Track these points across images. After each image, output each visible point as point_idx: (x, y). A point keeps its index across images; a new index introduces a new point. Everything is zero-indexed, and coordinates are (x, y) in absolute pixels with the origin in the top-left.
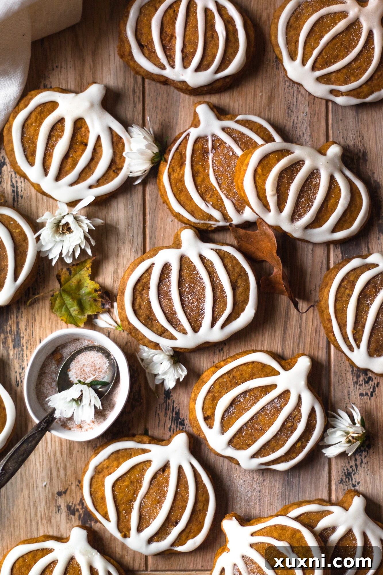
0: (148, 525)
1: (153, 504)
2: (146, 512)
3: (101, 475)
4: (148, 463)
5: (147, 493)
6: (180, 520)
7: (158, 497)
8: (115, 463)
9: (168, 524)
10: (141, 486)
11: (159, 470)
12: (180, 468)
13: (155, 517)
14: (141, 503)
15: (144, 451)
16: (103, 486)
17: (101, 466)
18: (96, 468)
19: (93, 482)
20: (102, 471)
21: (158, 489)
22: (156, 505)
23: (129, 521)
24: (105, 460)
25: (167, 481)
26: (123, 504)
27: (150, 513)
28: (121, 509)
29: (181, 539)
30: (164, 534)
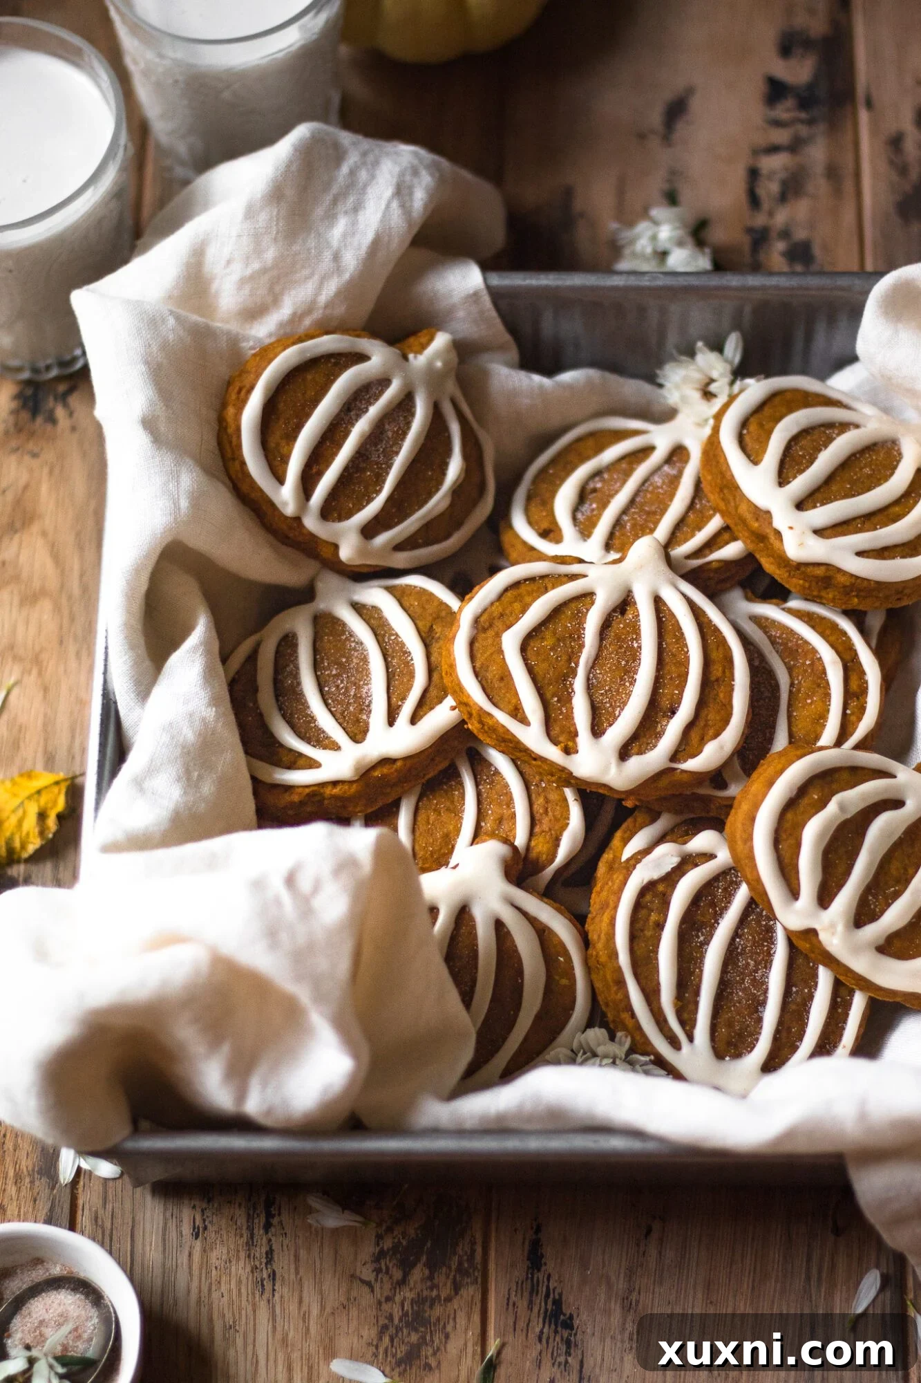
0: (613, 718)
1: (614, 677)
2: (602, 694)
3: (491, 633)
4: (587, 597)
5: (597, 657)
6: (679, 703)
7: (623, 663)
8: (516, 606)
9: (657, 713)
10: (582, 646)
11: (614, 610)
12: (658, 600)
13: (625, 704)
14: (588, 679)
16: (501, 652)
17: (485, 615)
18: (476, 621)
19: (475, 648)
20: (491, 624)
21: (620, 647)
22: (622, 679)
23: (569, 716)
24: (492, 604)
25: (635, 630)
26: (550, 684)
27: (612, 697)
28: (548, 695)
29: (686, 746)
30: (650, 737)
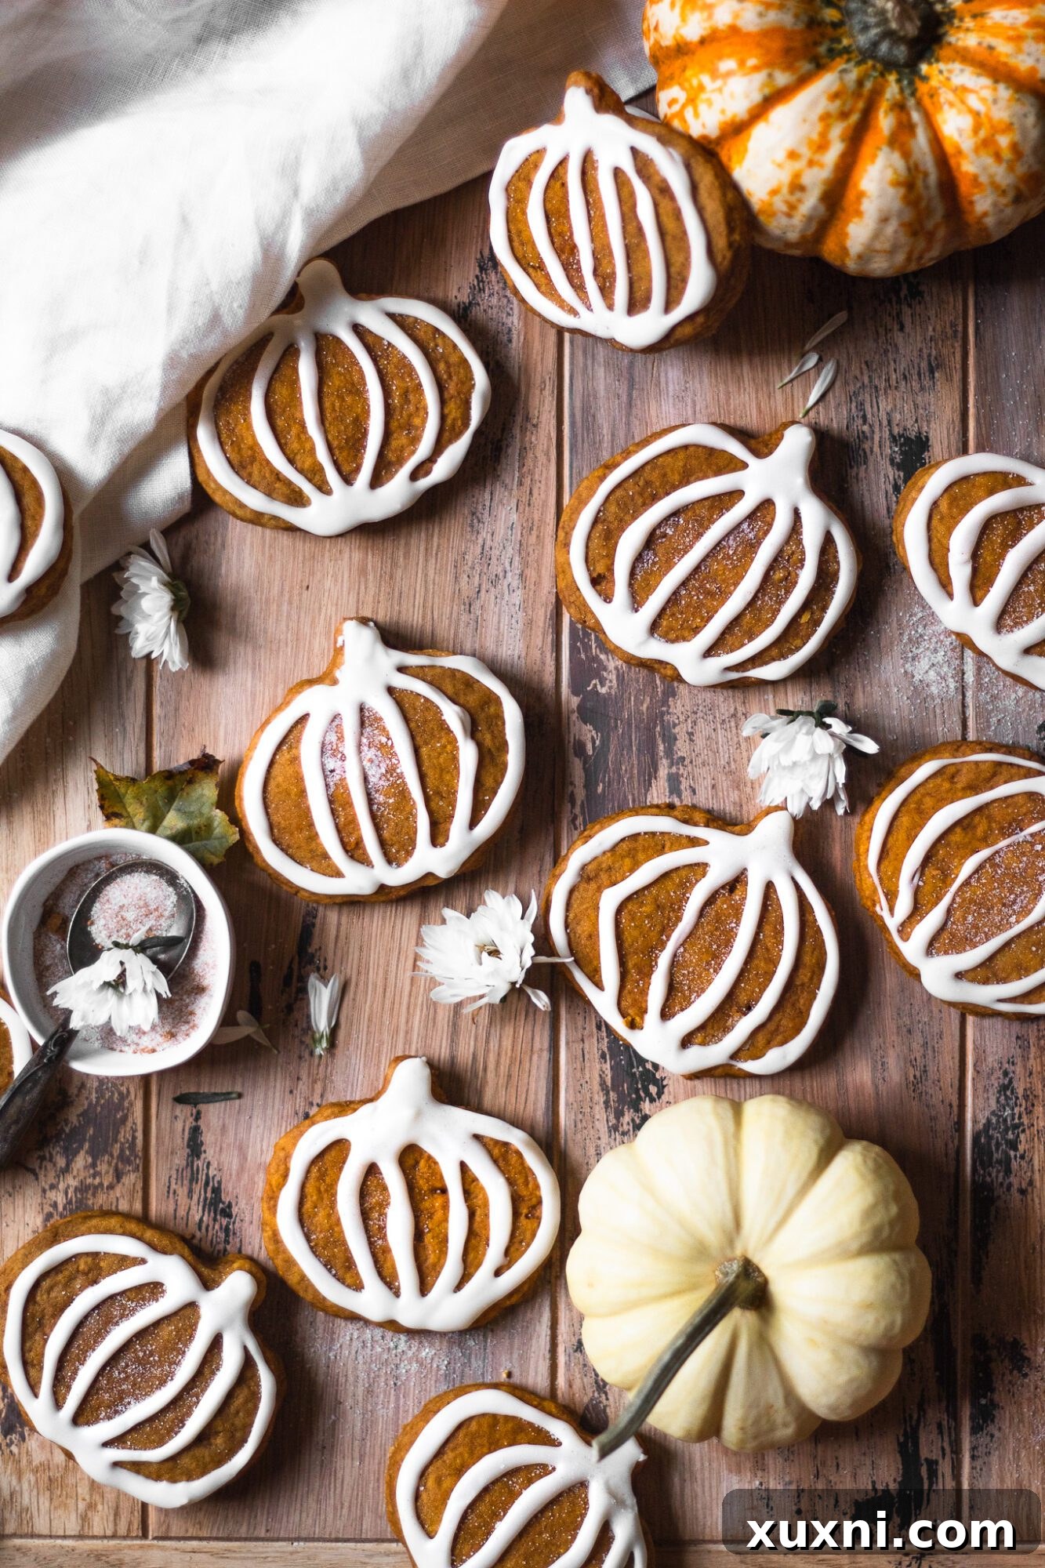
0: (687, 1003)
1: (701, 960)
2: (684, 975)
3: (593, 885)
4: (700, 868)
5: (690, 935)
6: (757, 1001)
7: (715, 947)
8: (628, 861)
9: (731, 1007)
10: (679, 919)
11: (723, 887)
12: (769, 887)
13: (703, 990)
14: (675, 955)
15: (694, 842)
16: (597, 908)
17: (594, 864)
18: (583, 868)
19: (574, 897)
20: (597, 876)
21: (717, 929)
22: (708, 964)
23: (644, 992)
24: (604, 853)
25: (737, 912)
26: (636, 954)
27: (692, 980)
28: (630, 965)
29: (753, 1046)
30: (719, 1029)
